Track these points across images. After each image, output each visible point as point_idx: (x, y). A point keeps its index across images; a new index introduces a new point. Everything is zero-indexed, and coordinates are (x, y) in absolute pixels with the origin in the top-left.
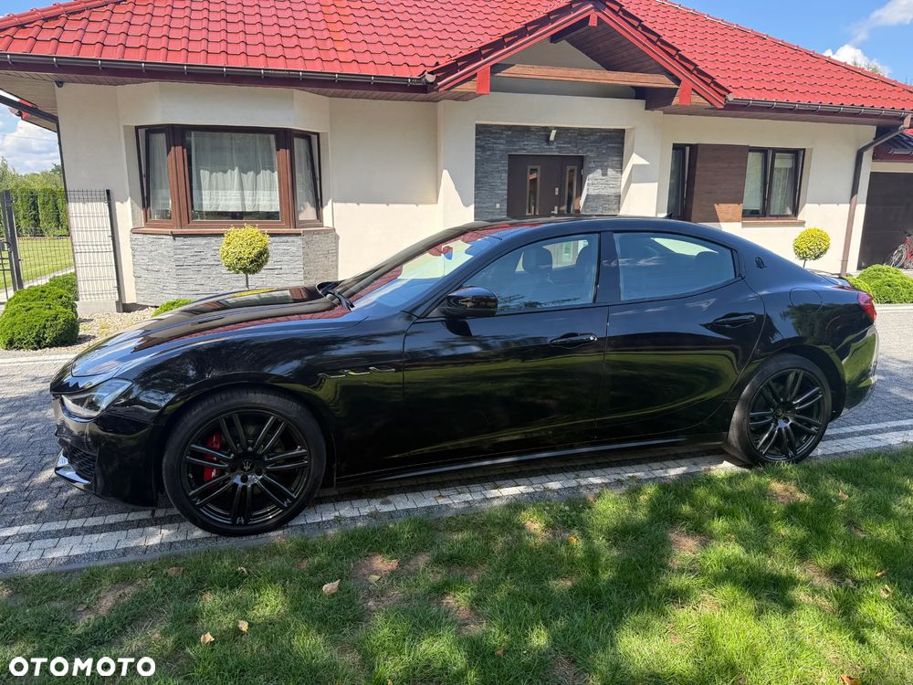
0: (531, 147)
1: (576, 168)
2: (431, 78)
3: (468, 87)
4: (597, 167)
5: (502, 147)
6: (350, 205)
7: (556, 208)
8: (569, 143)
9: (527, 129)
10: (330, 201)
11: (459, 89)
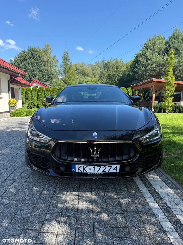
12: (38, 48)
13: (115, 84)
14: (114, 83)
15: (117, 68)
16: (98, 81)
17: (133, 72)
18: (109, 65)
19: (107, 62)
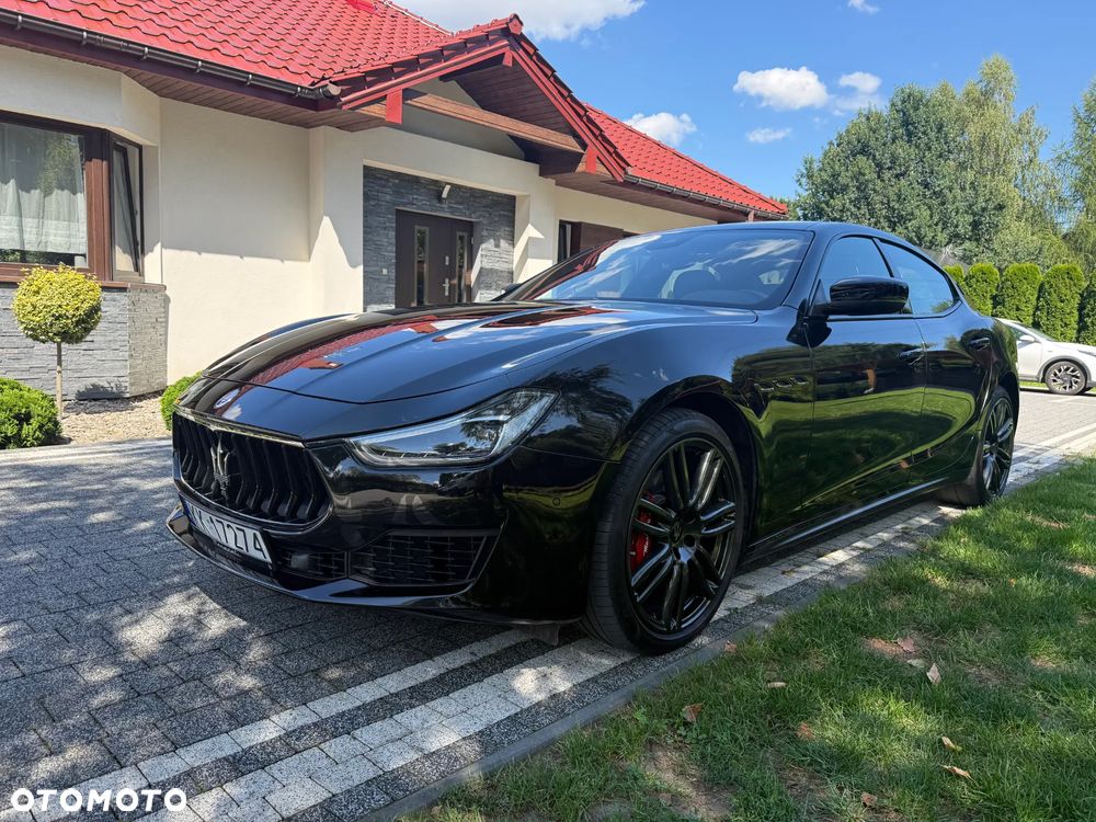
0: (420, 204)
1: (465, 234)
2: (335, 90)
3: (376, 110)
4: (489, 237)
5: (388, 198)
6: (185, 254)
7: (447, 280)
8: (461, 203)
9: (416, 180)
10: (159, 245)
11: (366, 110)
12: (944, 90)
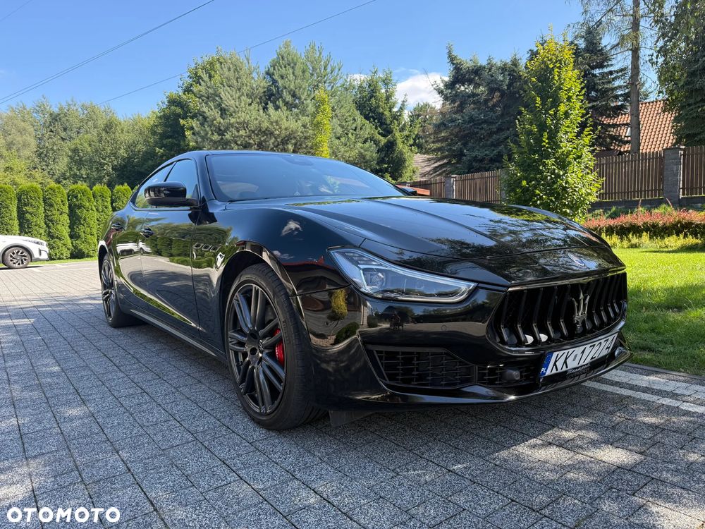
13: (105, 180)
14: (104, 176)
15: (107, 132)
16: (35, 168)
17: (165, 148)
18: (67, 120)
19: (56, 110)
